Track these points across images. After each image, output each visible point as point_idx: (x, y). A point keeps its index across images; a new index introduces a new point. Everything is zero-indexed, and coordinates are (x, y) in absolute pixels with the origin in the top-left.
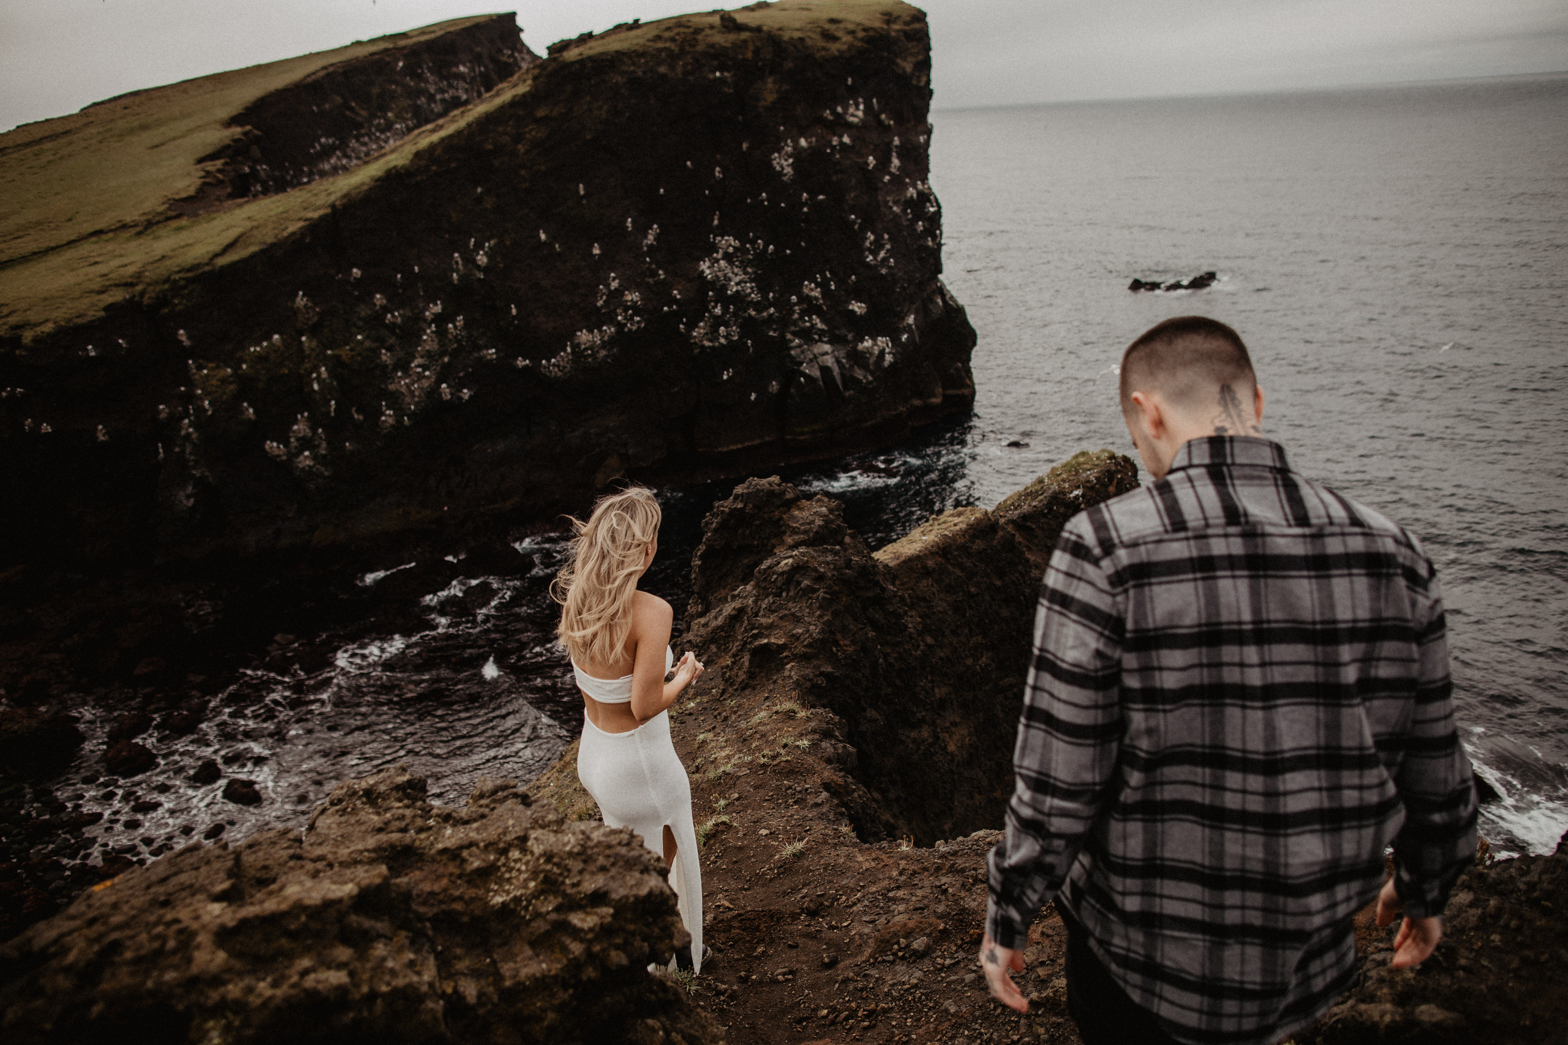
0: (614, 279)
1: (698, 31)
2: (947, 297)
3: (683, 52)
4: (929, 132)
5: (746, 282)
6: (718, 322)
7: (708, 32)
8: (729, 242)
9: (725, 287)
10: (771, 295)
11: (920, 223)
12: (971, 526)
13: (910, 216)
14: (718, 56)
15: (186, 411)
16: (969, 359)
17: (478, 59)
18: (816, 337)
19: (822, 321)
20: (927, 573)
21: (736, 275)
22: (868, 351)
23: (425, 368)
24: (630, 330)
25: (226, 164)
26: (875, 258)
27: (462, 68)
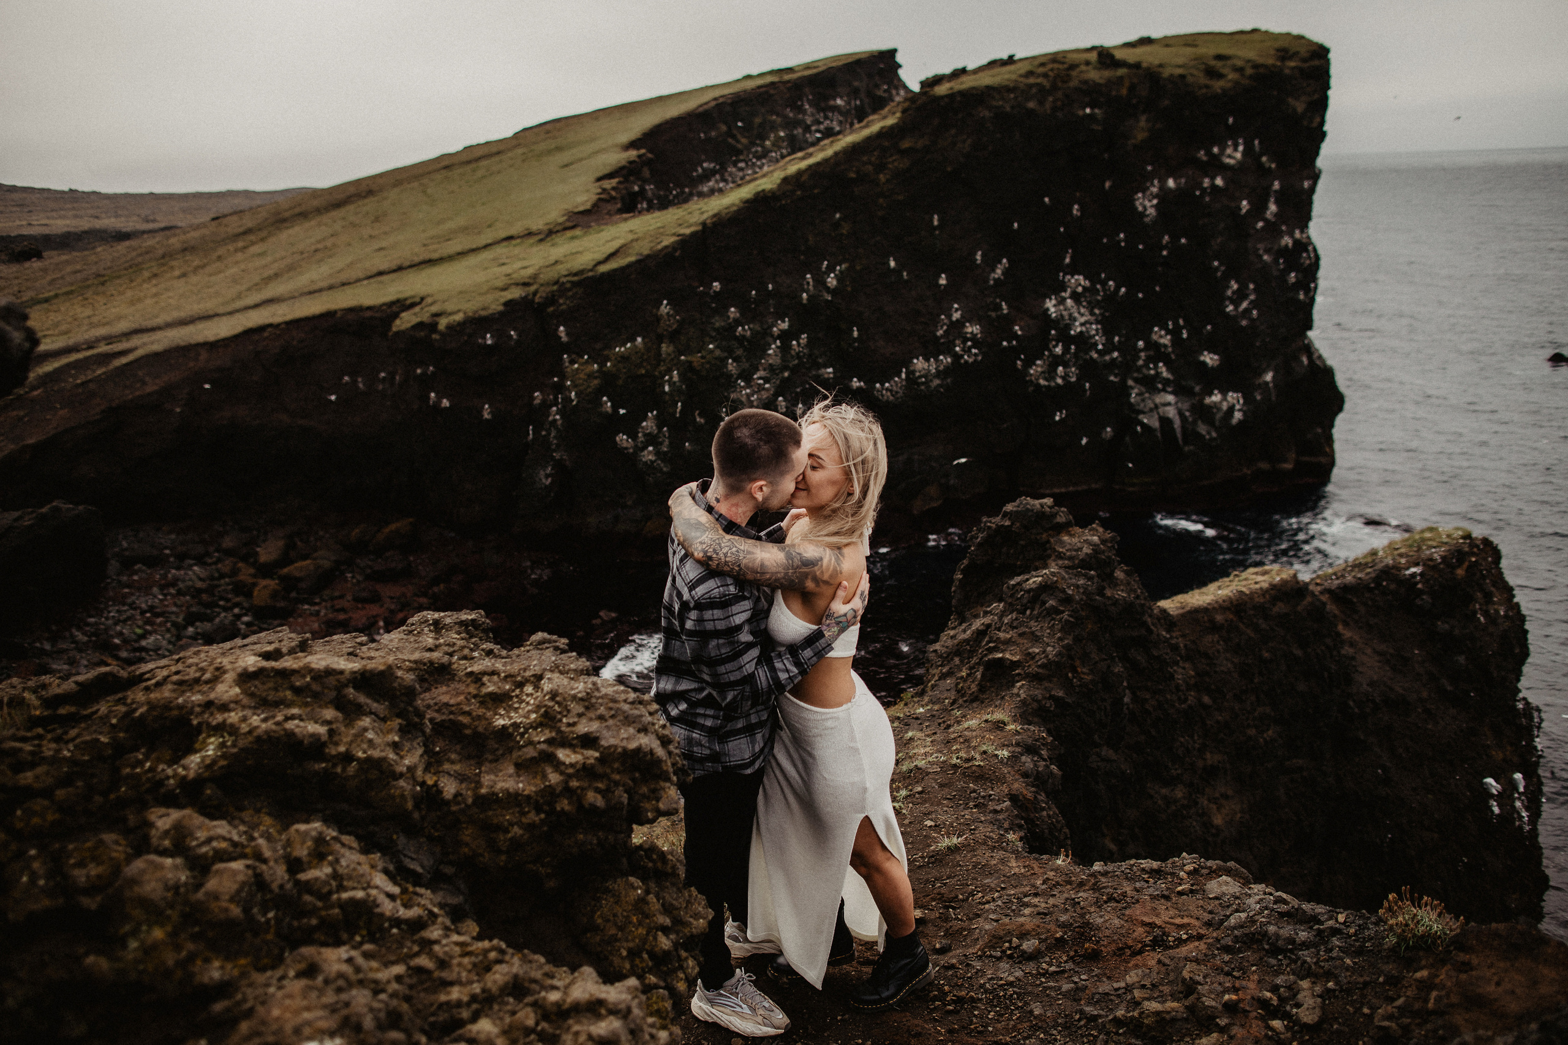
0: (957, 310)
1: (1073, 66)
2: (1315, 356)
3: (1054, 87)
4: (1315, 177)
5: (1091, 324)
6: (1056, 361)
7: (1083, 68)
8: (1078, 281)
9: (1068, 327)
10: (1117, 339)
11: (1293, 275)
12: (1273, 587)
13: (1282, 267)
14: (1092, 93)
15: (556, 398)
16: (1332, 426)
17: (855, 93)
18: (1160, 386)
19: (1169, 369)
20: (1214, 628)
21: (1082, 315)
22: (1216, 406)
23: (767, 380)
24: (966, 362)
25: (619, 183)
26: (1236, 308)
27: (839, 102)
